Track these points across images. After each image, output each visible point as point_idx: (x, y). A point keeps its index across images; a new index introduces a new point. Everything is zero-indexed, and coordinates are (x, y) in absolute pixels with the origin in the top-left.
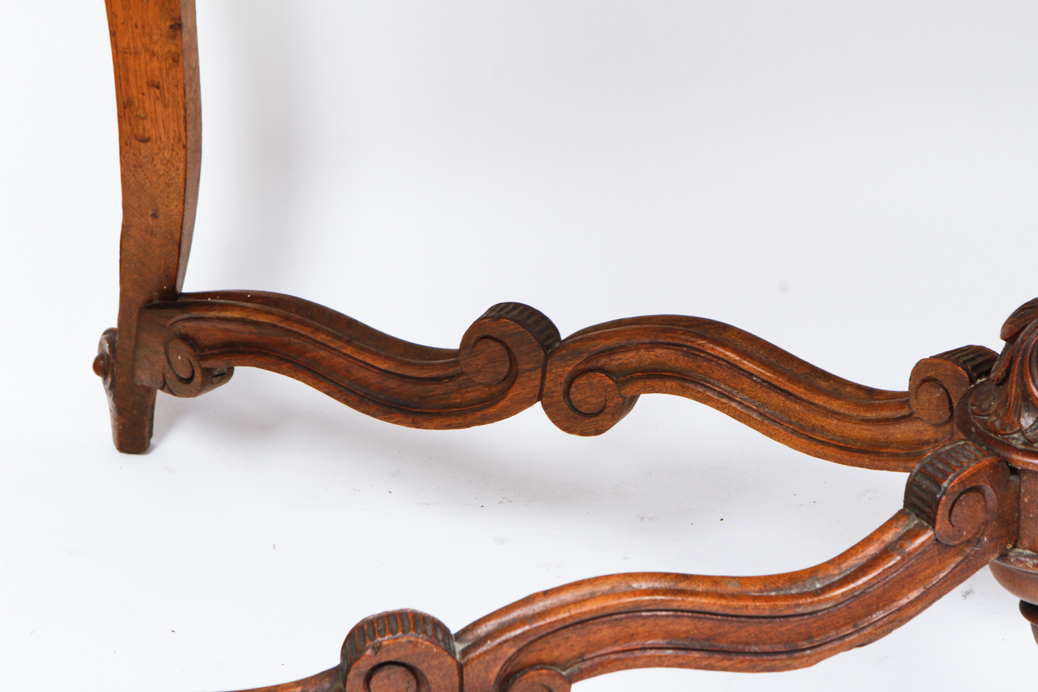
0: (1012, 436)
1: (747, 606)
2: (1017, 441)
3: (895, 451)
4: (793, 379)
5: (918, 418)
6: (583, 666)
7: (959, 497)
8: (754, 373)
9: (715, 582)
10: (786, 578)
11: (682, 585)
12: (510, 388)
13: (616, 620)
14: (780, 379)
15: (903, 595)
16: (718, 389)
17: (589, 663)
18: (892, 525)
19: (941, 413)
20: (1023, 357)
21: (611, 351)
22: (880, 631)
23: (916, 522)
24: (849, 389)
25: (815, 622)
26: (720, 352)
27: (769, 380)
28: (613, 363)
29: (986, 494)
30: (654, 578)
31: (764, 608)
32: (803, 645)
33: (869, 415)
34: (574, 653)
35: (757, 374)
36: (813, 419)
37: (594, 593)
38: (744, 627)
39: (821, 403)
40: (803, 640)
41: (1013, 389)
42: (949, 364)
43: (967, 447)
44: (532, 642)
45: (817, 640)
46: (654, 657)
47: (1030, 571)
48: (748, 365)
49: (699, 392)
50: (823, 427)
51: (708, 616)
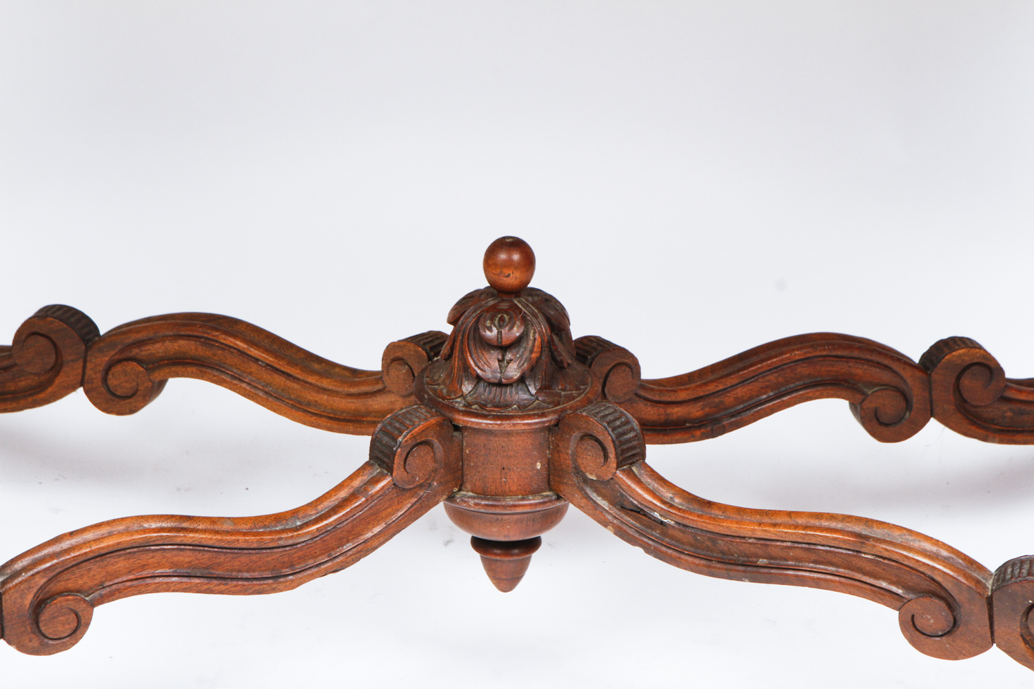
0: (455, 400)
1: (238, 540)
2: (459, 404)
3: (373, 419)
4: (292, 363)
5: (389, 392)
6: (103, 592)
7: (412, 449)
8: (259, 358)
9: (213, 521)
10: (272, 518)
11: (185, 525)
12: (56, 376)
13: (130, 553)
14: (281, 363)
15: (369, 530)
16: (230, 373)
17: (108, 590)
18: (359, 473)
19: (407, 386)
20: (463, 337)
21: (140, 343)
22: (350, 559)
23: (378, 471)
24: (337, 370)
25: (295, 553)
26: (231, 342)
27: (272, 364)
28: (143, 353)
29: (435, 447)
30: (162, 519)
31: (252, 541)
32: (287, 572)
33: (352, 390)
34: (95, 582)
35: (262, 359)
36: (308, 396)
37: (112, 532)
38: (237, 557)
39: (313, 382)
40: (287, 568)
41: (456, 362)
42: (411, 346)
43: (419, 410)
44: (59, 573)
45: (298, 567)
46: (163, 583)
47: (472, 509)
48: (254, 352)
49: (214, 376)
50: (316, 401)
51: (206, 549)
